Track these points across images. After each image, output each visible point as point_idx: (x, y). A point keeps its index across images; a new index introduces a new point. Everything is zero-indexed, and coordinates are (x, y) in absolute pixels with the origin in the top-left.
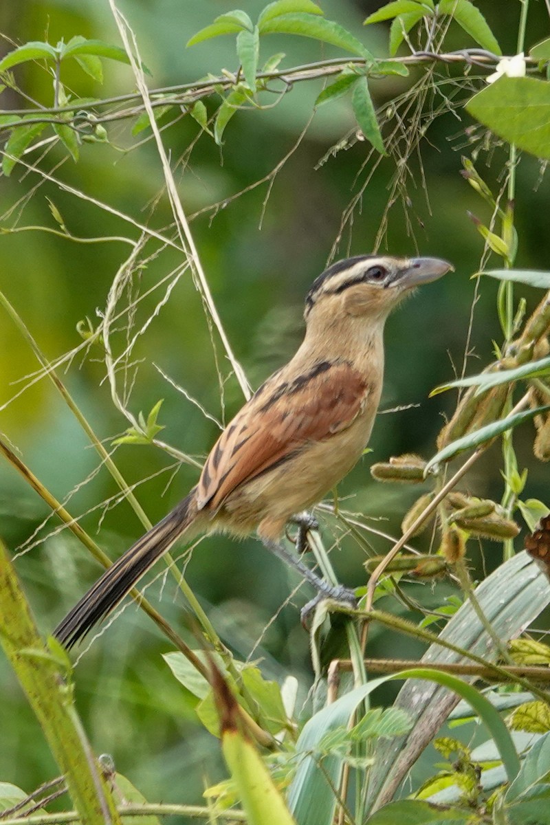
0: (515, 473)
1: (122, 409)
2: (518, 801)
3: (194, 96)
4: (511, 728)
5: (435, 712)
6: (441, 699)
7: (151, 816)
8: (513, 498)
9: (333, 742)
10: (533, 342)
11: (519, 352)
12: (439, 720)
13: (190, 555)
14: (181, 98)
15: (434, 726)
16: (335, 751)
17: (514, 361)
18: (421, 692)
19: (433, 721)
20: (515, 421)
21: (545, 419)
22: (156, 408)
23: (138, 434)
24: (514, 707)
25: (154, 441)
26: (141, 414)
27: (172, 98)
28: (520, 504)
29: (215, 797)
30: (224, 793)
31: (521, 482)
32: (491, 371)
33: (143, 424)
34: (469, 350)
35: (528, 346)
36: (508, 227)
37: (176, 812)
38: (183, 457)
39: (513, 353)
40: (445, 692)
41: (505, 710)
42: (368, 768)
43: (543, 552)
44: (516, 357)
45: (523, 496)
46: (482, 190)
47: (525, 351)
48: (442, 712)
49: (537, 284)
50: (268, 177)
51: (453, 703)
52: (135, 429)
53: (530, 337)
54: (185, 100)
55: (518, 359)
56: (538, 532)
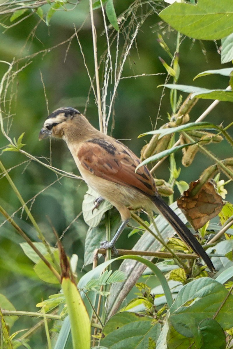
0: (175, 170)
1: (6, 136)
2: (174, 313)
3: (38, 5)
4: (169, 280)
5: (135, 273)
6: (138, 267)
7: (12, 316)
8: (174, 180)
9: (93, 285)
10: (182, 115)
11: (176, 120)
12: (137, 277)
13: (34, 200)
14: (32, 6)
15: (135, 279)
16: (93, 289)
17: (173, 124)
18: (130, 265)
19: (135, 277)
20: (175, 150)
21: (187, 149)
22: (21, 137)
23: (13, 147)
24: (170, 271)
25: (21, 150)
26: (14, 139)
27: (28, 5)
28: (177, 183)
29: (41, 307)
30: (45, 306)
31: (178, 173)
32: (165, 128)
33: (15, 143)
34: (159, 117)
35: (180, 117)
36: (176, 65)
37: (24, 314)
38: (32, 158)
39: (174, 120)
40: (140, 264)
41: (166, 272)
42: (108, 296)
43: (184, 206)
44: (175, 122)
45: (178, 180)
46: (165, 48)
47: (179, 120)
48: (139, 273)
49: (185, 91)
50: (69, 40)
51: (143, 269)
52: (11, 144)
53: (181, 113)
54: (34, 6)
55: (176, 123)
56: (183, 197)
